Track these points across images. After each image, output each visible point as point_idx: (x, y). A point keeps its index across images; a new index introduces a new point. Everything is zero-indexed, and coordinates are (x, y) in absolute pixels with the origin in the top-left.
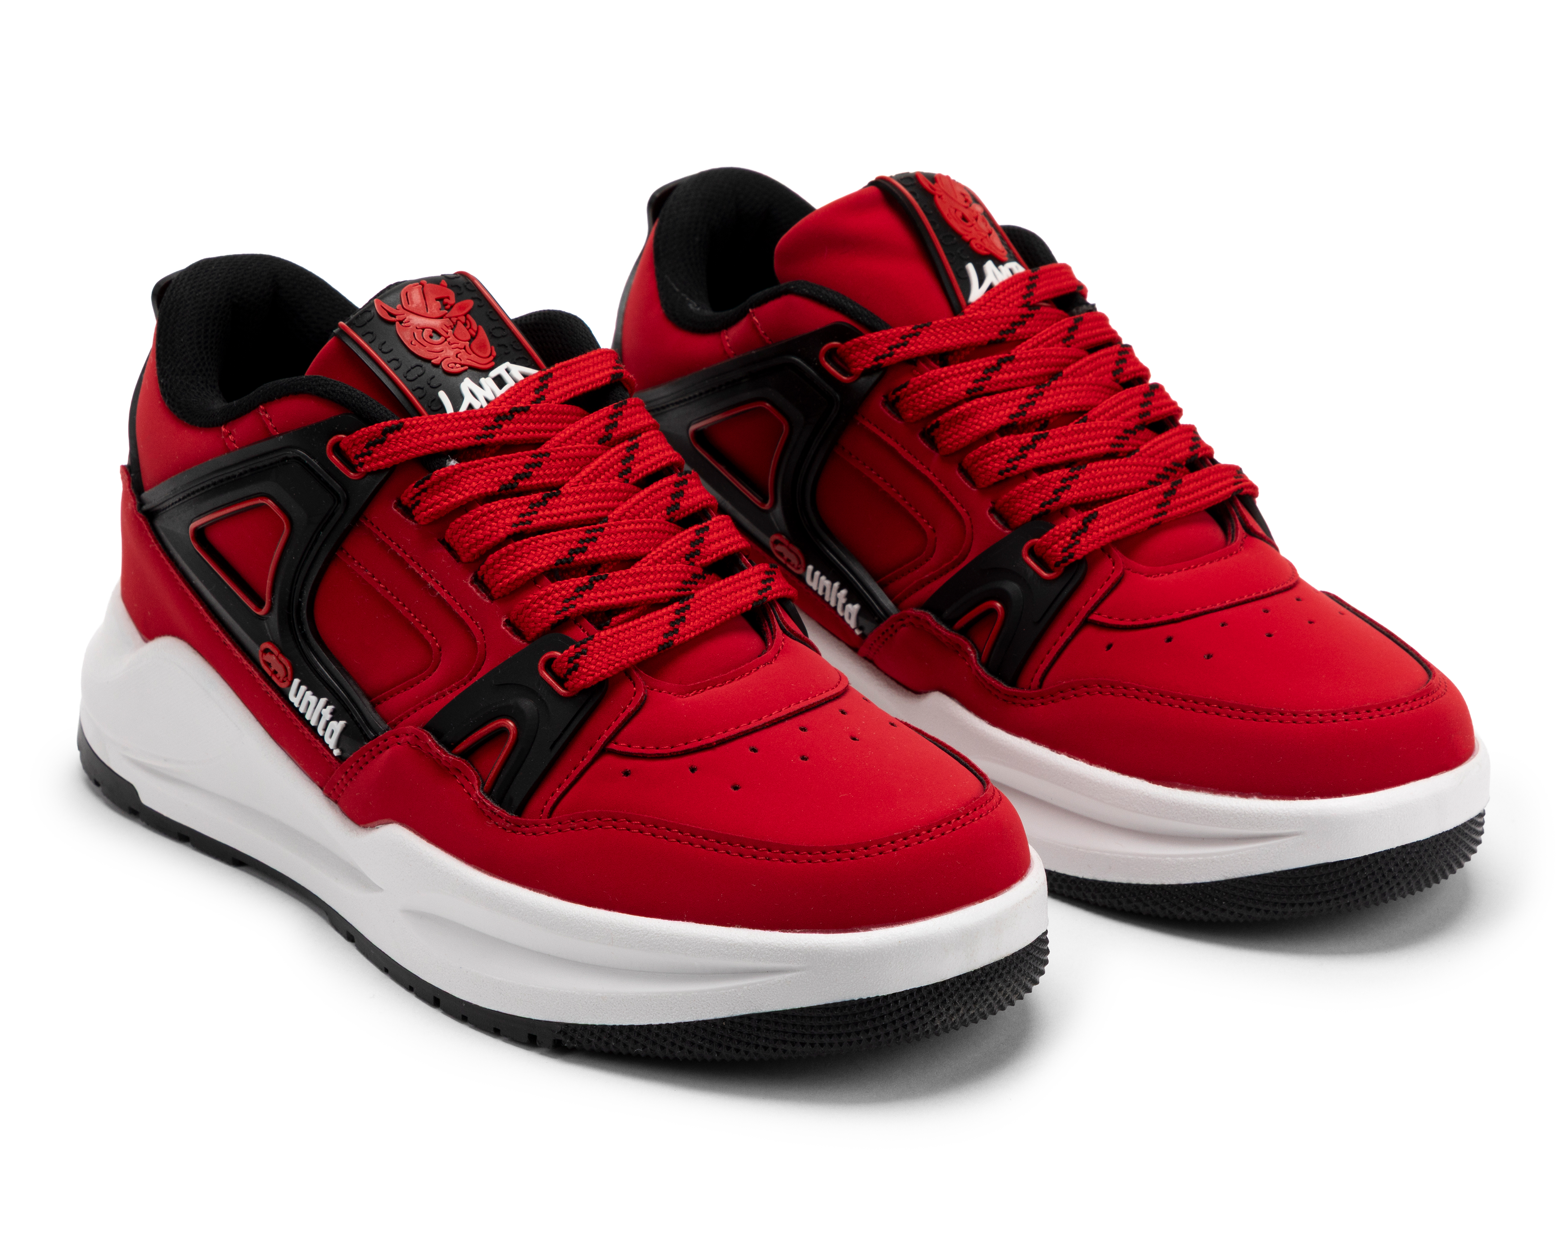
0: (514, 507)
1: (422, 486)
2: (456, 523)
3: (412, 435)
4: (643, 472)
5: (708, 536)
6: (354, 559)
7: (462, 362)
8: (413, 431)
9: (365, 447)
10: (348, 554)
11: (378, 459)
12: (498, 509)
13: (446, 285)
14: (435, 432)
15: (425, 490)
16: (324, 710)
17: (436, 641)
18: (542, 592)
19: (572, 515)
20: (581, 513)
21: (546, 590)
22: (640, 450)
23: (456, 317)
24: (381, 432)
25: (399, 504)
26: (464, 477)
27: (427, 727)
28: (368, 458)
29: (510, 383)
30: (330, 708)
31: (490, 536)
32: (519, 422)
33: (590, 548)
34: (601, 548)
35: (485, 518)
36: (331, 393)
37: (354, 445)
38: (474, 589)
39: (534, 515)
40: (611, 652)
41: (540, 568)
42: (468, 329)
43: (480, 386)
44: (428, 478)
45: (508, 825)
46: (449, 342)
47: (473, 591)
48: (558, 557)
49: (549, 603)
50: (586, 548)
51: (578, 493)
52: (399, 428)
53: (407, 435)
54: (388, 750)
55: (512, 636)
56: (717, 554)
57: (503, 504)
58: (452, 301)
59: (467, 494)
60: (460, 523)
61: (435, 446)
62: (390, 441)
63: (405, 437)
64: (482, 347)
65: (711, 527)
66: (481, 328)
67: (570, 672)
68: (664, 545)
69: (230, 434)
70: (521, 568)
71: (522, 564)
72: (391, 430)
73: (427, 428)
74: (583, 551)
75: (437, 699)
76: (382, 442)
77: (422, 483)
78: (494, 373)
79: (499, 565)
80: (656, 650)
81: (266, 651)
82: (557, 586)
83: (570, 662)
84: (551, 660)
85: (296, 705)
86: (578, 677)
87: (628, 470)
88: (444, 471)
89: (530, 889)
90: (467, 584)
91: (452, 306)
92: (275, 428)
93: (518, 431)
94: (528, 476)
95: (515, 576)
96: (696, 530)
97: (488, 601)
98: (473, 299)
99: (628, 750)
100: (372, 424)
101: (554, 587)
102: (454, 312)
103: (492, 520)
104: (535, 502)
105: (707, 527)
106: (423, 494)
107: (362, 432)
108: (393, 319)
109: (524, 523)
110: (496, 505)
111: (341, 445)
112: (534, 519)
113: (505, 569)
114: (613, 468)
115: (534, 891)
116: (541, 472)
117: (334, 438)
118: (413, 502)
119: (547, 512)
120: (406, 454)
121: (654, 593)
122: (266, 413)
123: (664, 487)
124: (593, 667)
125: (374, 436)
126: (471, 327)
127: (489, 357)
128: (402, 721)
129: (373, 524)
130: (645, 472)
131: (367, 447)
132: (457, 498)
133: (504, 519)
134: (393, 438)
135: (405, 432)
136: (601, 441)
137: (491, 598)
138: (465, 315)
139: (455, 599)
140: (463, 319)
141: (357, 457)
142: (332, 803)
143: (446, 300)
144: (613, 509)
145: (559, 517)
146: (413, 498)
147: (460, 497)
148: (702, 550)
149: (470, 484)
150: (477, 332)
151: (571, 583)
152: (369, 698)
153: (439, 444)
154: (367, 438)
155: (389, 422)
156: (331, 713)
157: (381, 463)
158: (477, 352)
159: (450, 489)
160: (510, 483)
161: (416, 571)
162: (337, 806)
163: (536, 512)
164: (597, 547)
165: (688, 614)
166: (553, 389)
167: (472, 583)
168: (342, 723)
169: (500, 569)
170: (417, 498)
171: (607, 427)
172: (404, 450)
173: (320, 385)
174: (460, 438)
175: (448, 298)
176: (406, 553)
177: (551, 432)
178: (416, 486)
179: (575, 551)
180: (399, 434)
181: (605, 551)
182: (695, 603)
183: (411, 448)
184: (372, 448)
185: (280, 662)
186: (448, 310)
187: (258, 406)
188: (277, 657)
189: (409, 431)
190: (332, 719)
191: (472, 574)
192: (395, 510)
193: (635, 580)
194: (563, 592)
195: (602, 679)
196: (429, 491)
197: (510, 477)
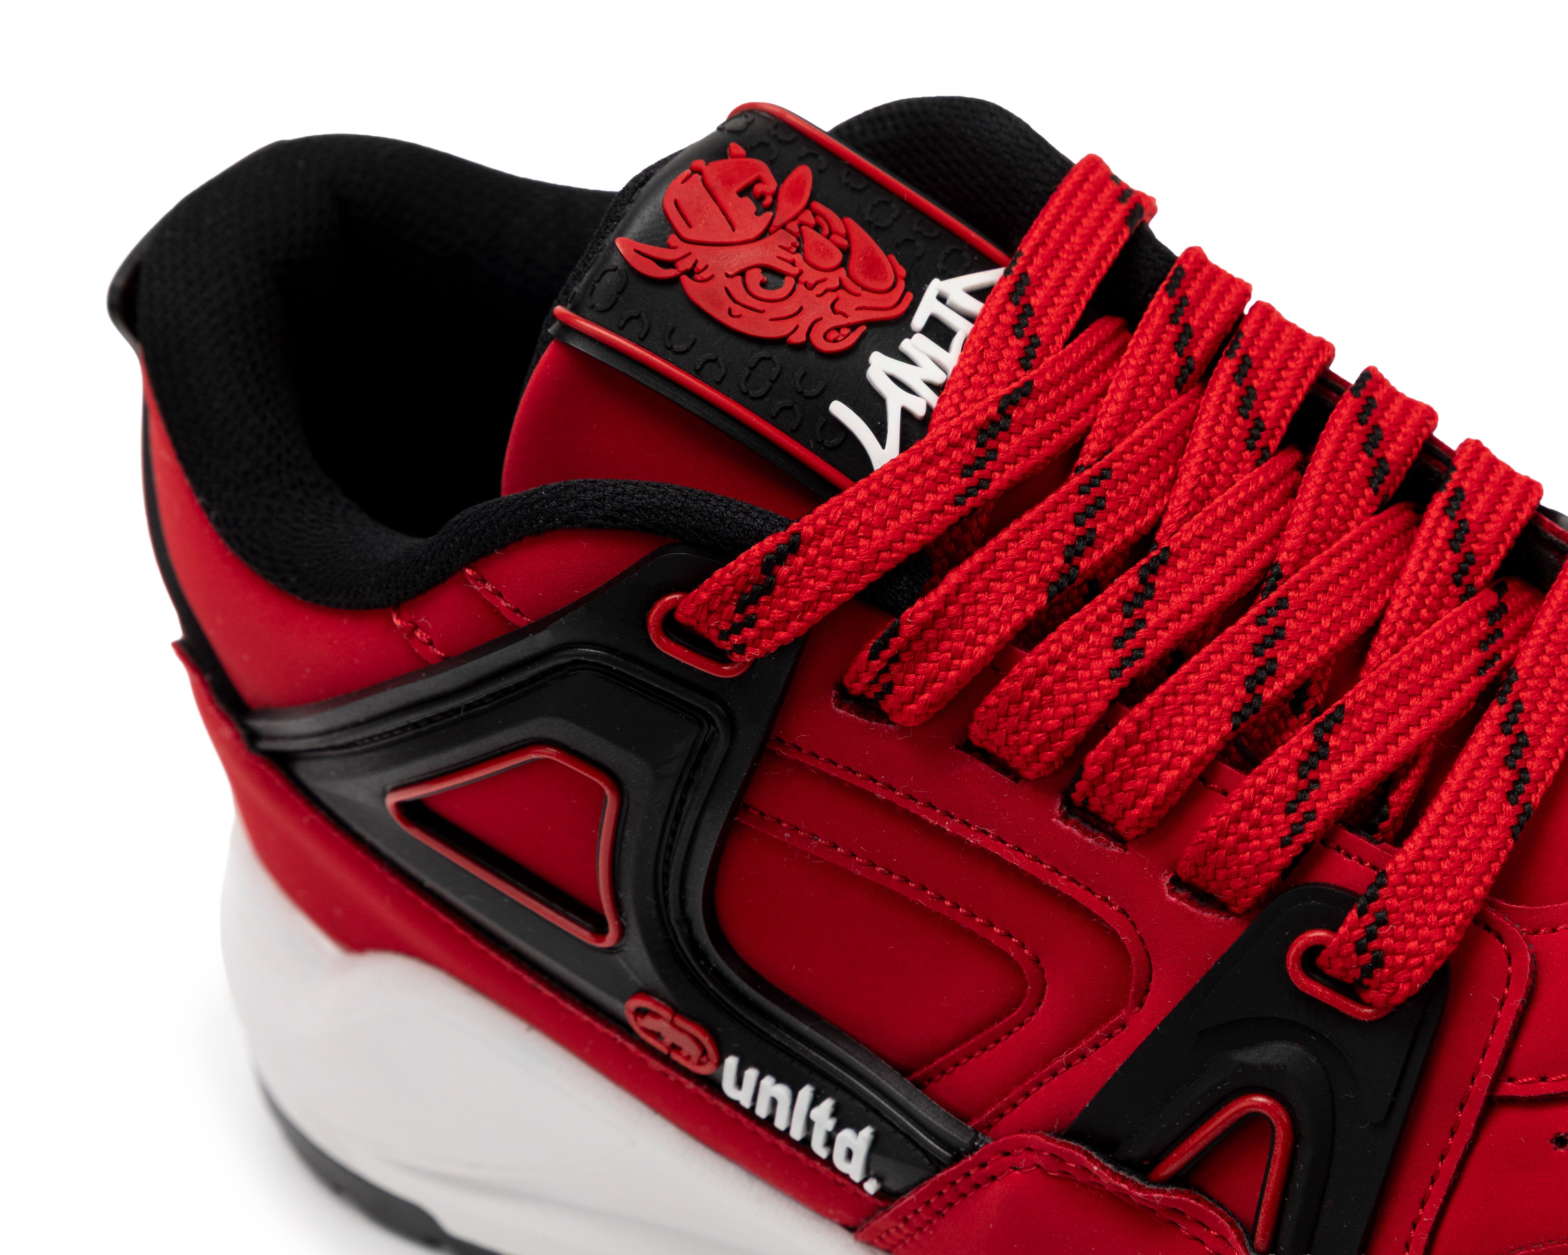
0: (1091, 629)
1: (887, 653)
2: (987, 708)
3: (827, 553)
4: (1284, 415)
5: (1471, 510)
6: (780, 821)
7: (850, 320)
8: (826, 542)
9: (736, 611)
10: (762, 814)
11: (773, 629)
12: (1067, 649)
13: (742, 151)
14: (869, 526)
15: (895, 659)
16: (814, 1110)
17: (1022, 945)
18: (1234, 806)
19: (1213, 592)
20: (1228, 579)
21: (1242, 798)
22: (1257, 369)
23: (795, 218)
24: (759, 569)
25: (844, 695)
26: (970, 604)
27: (1073, 1134)
28: (750, 633)
29: (963, 328)
30: (827, 1105)
31: (1074, 716)
32: (1025, 426)
33: (1282, 658)
34: (1301, 647)
35: (1048, 679)
36: (617, 515)
37: (710, 612)
38: (1076, 831)
39: (1141, 633)
40: (1434, 894)
41: (1208, 752)
42: (828, 237)
43: (906, 359)
44: (895, 632)
46: (806, 284)
47: (1076, 837)
48: (1230, 710)
49: (1257, 825)
50: (1274, 660)
51: (1202, 537)
52: (793, 547)
53: (818, 555)
54: (997, 1185)
55: (1199, 912)
56: (1504, 541)
57: (1070, 631)
58: (770, 185)
59: (991, 639)
60: (996, 706)
61: (884, 560)
62: (785, 583)
63: (812, 562)
64: (873, 268)
65: (1466, 485)
66: (850, 221)
68: (1406, 576)
69: (416, 628)
70: (1168, 766)
71: (1166, 756)
72: (779, 557)
73: (853, 524)
74: (1270, 671)
75: (1069, 1066)
76: (768, 589)
77: (885, 645)
78: (919, 321)
79: (1116, 774)
80: (1510, 841)
81: (640, 1013)
82: (1260, 781)
83: (1360, 950)
84: (1313, 951)
85: (746, 1103)
86: (1391, 979)
87: (1257, 426)
88: (922, 609)
91: (775, 195)
92: (517, 610)
93: (1029, 448)
94: (1090, 541)
95: (1160, 788)
96: (1445, 510)
97: (1116, 850)
98: (802, 160)
99: (1544, 1088)
100: (733, 556)
101: (1253, 785)
102: (787, 209)
103: (1063, 679)
104: (1130, 597)
105: (1459, 489)
106: (894, 668)
107: (719, 581)
108: (670, 273)
109: (1131, 659)
110: (1059, 640)
111: (679, 616)
112: (1145, 640)
113: (1133, 777)
114: (1232, 436)
116: (1111, 519)
117: (658, 606)
118: (877, 689)
119: (1164, 611)
120: (829, 600)
121: (1445, 703)
122: (484, 581)
123: (1343, 438)
124: (1413, 945)
125: (749, 583)
126: (831, 232)
127: (894, 286)
128: (1002, 1116)
129: (800, 749)
130: (1288, 412)
131: (741, 608)
132: (972, 656)
133: (1086, 668)
134: (790, 573)
135: (812, 552)
136: (1180, 384)
137: (1121, 840)
138: (808, 207)
139: (1035, 859)
140: (808, 217)
141: (725, 635)
143: (759, 188)
144: (1277, 534)
145: (1190, 611)
146: (876, 681)
147: (980, 651)
148: (1475, 547)
149: (986, 614)
150: (847, 236)
151: (1284, 762)
152: (905, 1072)
153: (890, 549)
154: (734, 592)
155: (768, 541)
156: (833, 1115)
157: (782, 634)
158: (868, 283)
159: (949, 639)
160: (1062, 575)
161: (931, 821)
163: (1143, 621)
164: (1293, 648)
165: (1527, 722)
166: (1044, 307)
167: (1065, 818)
168: (867, 1132)
169: (1121, 780)
170: (884, 679)
171: (1176, 344)
172: (822, 592)
173: (586, 506)
174: (927, 517)
175: (759, 180)
176: (894, 790)
177: (1087, 410)
178: (873, 656)
179: (1255, 682)
180: (800, 560)
181: (1313, 649)
182: (1525, 688)
183: (835, 582)
184: (751, 609)
185: (681, 1030)
186: (771, 207)
187: (461, 569)
188: (672, 1023)
189: (818, 547)
190: (838, 1128)
191: (1059, 799)
192: (841, 711)
193: (1399, 692)
194: (1277, 789)
195: (1439, 964)
196: (905, 657)
197: (1059, 561)
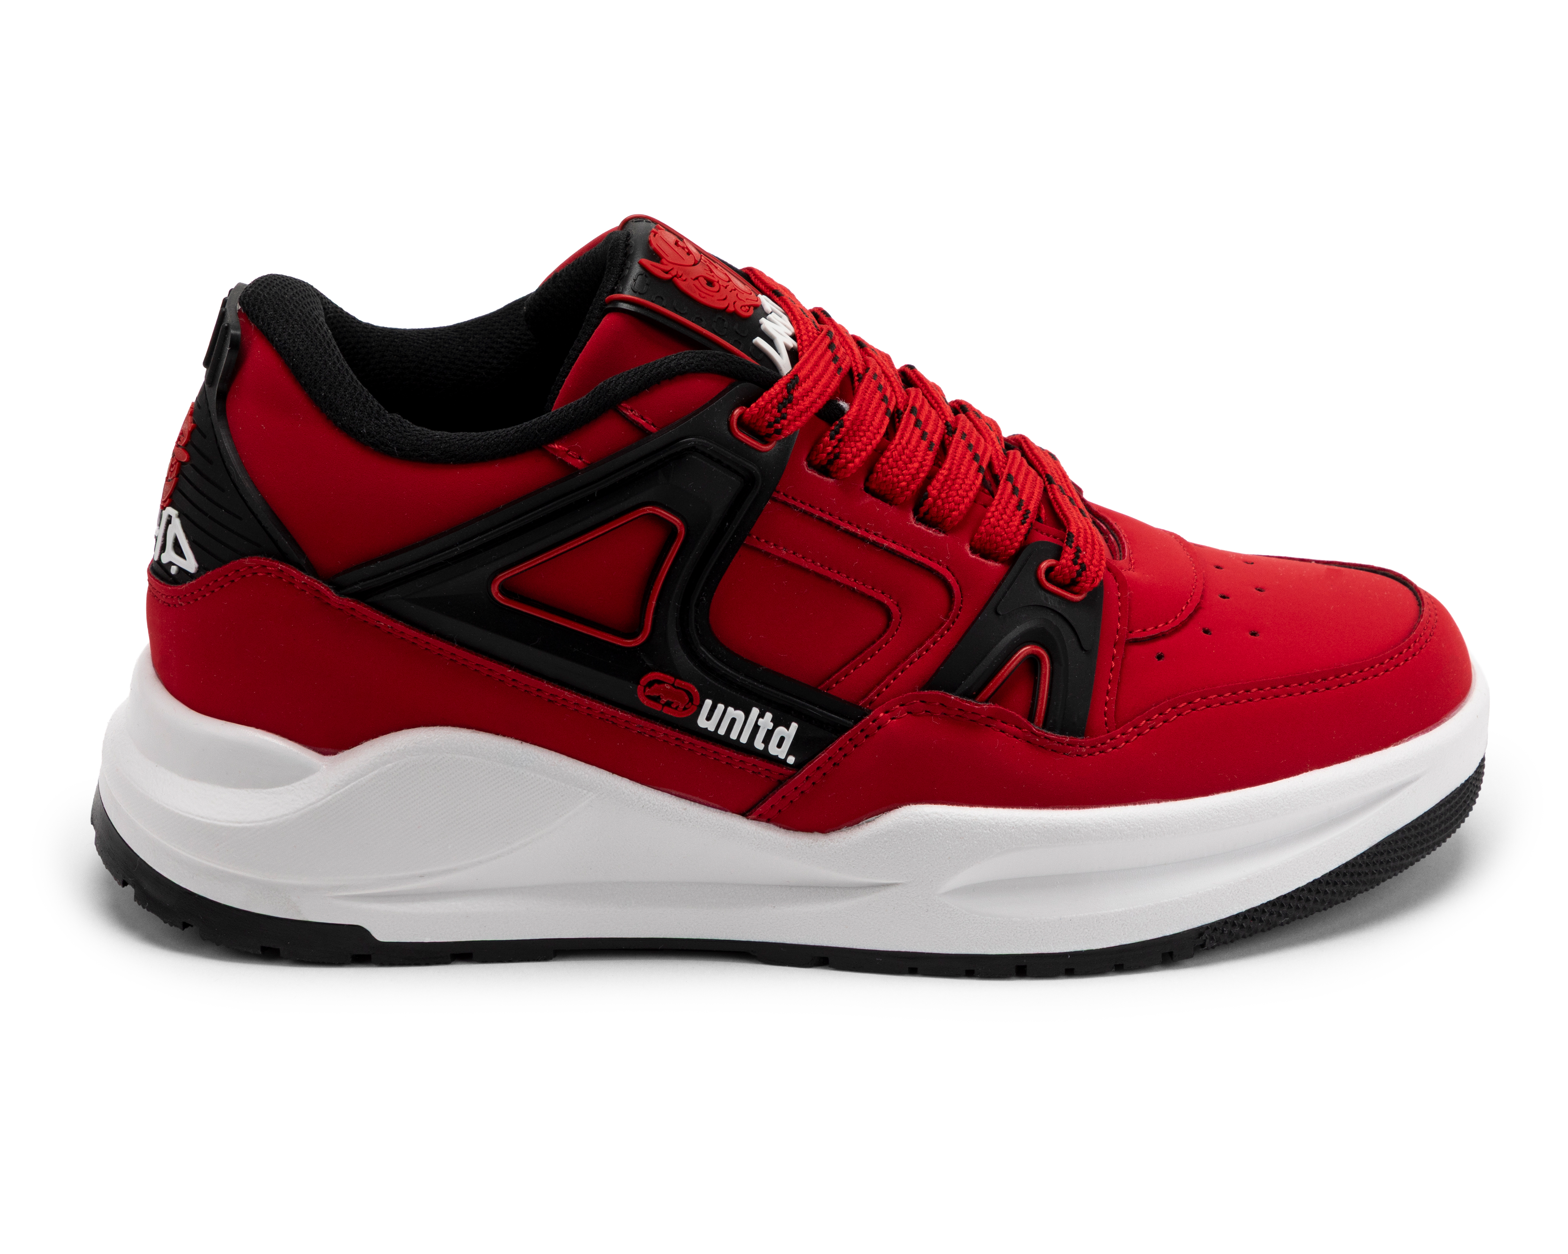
1: (838, 437)
2: (882, 464)
6: (769, 542)
10: (759, 539)
15: (842, 440)
16: (760, 720)
25: (810, 465)
26: (865, 416)
27: (928, 685)
37: (766, 412)
38: (921, 527)
44: (842, 426)
45: (1084, 750)
47: (922, 530)
52: (797, 381)
55: (986, 562)
67: (1079, 575)
69: (570, 451)
70: (967, 490)
72: (793, 385)
76: (790, 401)
77: (837, 433)
79: (944, 495)
81: (651, 684)
83: (1075, 564)
84: (1050, 569)
85: (713, 729)
89: (1135, 804)
90: (913, 525)
92: (653, 424)
97: (944, 535)
111: (745, 418)
113: (952, 496)
115: (1140, 804)
117: (736, 412)
118: (831, 457)
122: (633, 410)
124: (1095, 562)
125: (782, 397)
128: (880, 694)
129: (788, 496)
131: (779, 410)
134: (797, 394)
137: (946, 530)
141: (771, 425)
142: (764, 824)
149: (874, 421)
154: (777, 401)
156: (772, 721)
159: (863, 431)
161: (850, 529)
162: (772, 826)
167: (917, 523)
168: (794, 726)
169: (947, 497)
170: (837, 451)
176: (833, 515)
180: (800, 388)
184: (784, 410)
185: (677, 689)
188: (671, 685)
190: (775, 727)
